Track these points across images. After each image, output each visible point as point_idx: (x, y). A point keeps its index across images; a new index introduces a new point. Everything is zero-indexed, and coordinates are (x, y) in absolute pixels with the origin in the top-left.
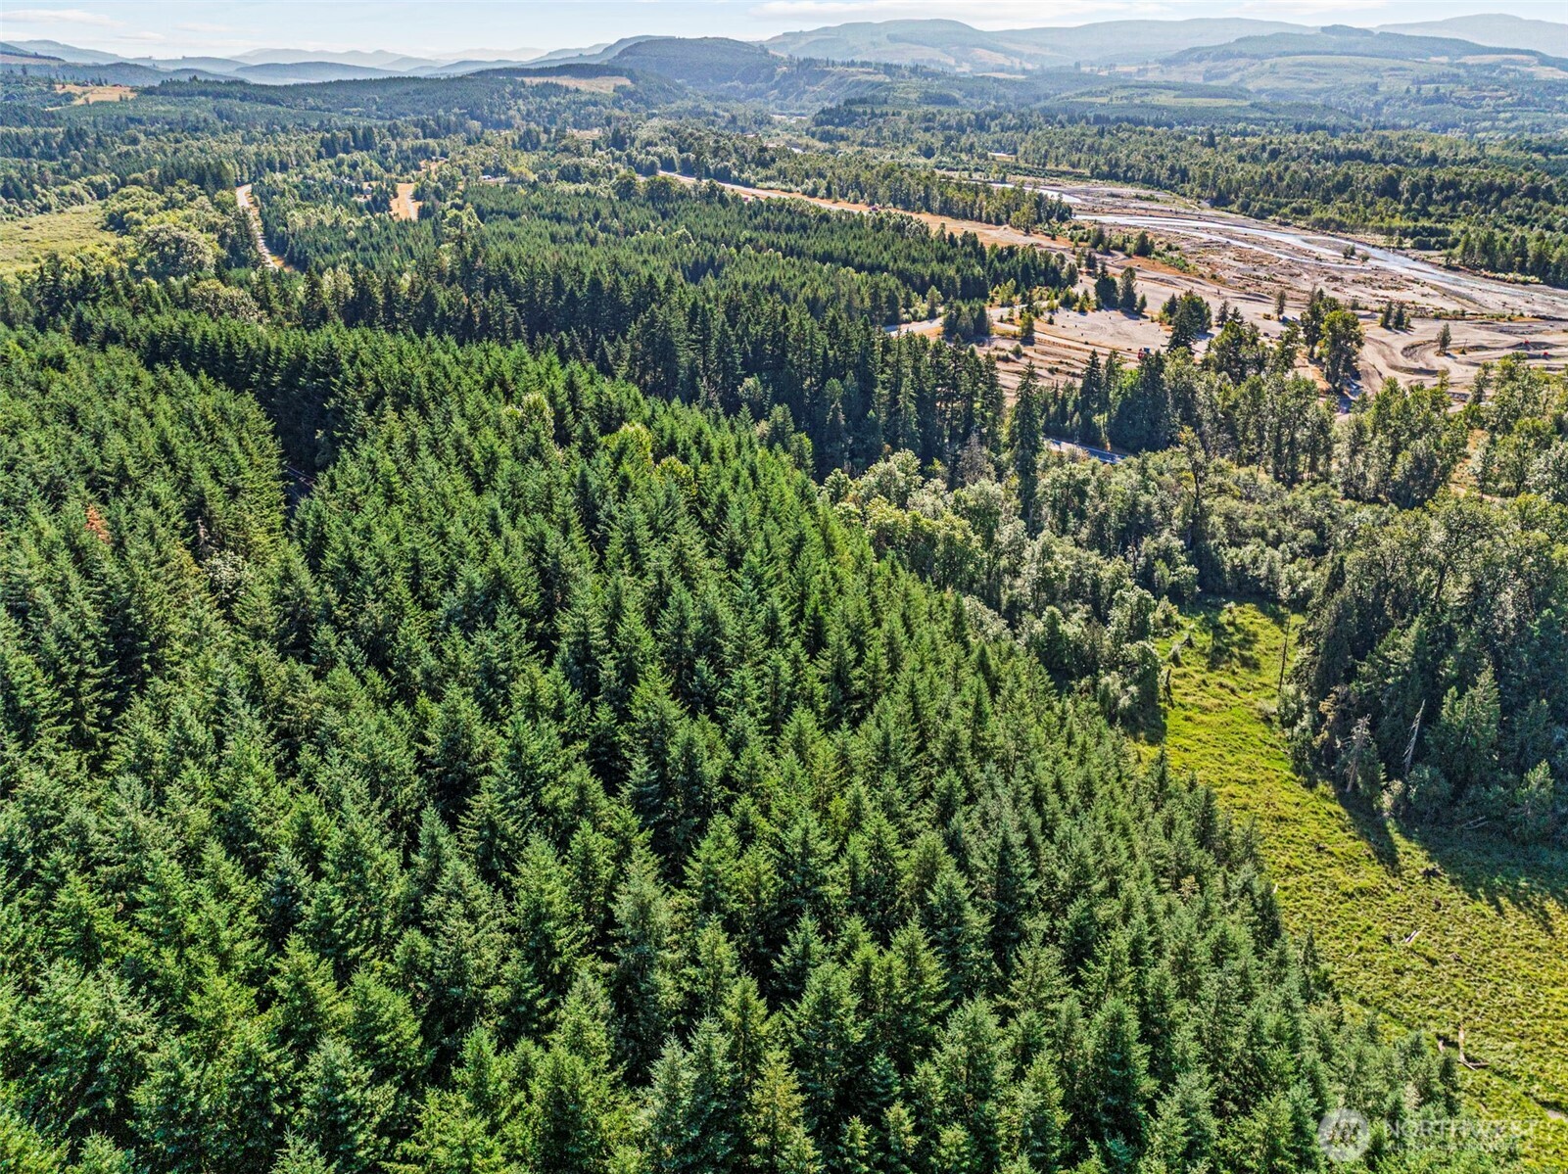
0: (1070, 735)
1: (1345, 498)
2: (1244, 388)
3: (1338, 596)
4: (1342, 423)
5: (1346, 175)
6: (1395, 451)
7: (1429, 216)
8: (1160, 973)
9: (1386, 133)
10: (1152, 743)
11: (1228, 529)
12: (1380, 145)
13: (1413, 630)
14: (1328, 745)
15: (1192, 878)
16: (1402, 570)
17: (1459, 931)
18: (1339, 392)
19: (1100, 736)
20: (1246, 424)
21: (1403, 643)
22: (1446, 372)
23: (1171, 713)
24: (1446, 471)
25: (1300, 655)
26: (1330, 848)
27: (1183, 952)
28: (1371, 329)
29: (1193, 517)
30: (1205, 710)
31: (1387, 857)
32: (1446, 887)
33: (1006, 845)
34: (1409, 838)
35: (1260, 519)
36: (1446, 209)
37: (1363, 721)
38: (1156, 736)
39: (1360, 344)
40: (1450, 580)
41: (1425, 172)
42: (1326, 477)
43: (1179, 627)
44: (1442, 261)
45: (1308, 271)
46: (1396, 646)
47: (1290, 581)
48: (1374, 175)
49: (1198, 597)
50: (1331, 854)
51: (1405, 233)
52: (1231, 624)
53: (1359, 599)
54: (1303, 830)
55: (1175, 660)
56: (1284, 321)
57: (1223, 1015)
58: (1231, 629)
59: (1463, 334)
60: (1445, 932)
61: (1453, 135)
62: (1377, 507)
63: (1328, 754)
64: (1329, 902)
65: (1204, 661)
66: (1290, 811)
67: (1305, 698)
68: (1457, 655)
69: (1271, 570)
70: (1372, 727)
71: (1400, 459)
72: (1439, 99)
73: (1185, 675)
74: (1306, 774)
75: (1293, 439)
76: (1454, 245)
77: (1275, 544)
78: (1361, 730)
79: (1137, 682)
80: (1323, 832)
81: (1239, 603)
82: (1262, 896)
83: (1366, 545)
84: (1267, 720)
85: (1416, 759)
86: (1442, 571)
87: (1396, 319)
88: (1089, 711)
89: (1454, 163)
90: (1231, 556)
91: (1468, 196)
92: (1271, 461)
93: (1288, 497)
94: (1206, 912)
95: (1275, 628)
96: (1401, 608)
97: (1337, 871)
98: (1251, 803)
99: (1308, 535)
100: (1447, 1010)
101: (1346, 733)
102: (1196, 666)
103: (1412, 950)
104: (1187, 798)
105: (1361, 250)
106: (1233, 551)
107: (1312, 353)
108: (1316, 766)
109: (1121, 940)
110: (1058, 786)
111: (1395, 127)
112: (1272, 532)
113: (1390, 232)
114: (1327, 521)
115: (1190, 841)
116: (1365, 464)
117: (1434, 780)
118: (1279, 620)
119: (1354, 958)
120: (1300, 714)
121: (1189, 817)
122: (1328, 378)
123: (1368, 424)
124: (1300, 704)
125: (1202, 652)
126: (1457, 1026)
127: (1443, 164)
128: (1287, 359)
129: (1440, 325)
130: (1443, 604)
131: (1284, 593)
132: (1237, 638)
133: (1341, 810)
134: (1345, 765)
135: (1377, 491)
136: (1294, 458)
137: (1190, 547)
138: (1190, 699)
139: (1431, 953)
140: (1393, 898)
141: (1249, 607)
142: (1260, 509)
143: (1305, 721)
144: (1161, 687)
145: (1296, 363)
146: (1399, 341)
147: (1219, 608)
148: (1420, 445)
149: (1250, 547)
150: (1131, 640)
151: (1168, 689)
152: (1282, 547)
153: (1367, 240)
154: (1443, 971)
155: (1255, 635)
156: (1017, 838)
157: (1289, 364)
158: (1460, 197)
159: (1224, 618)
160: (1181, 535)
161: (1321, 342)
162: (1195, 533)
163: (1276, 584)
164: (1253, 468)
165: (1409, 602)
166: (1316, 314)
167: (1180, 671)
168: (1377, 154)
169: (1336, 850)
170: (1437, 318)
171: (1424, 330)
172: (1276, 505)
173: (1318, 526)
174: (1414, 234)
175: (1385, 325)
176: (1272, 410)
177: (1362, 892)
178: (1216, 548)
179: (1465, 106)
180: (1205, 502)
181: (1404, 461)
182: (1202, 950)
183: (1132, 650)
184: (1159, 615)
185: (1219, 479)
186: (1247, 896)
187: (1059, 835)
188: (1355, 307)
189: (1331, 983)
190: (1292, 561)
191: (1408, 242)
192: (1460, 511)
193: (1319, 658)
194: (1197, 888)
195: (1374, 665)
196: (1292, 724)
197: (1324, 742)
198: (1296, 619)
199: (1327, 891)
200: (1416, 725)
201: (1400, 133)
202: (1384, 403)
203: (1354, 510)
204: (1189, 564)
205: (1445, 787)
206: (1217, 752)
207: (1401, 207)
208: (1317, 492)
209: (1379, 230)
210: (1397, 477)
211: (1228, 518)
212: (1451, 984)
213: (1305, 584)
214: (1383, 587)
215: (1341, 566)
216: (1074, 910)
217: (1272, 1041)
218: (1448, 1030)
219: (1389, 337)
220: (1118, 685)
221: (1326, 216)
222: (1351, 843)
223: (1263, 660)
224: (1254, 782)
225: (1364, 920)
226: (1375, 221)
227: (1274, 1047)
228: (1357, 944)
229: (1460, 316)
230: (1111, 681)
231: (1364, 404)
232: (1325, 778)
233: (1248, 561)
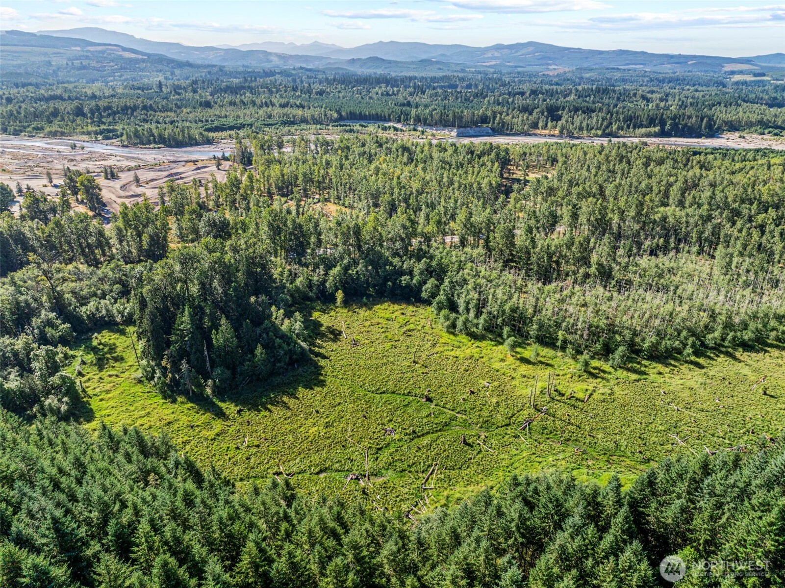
0: (50, 441)
1: (126, 264)
2: (51, 225)
3: (147, 311)
4: (109, 229)
5: (55, 108)
6: (139, 235)
7: (104, 123)
8: (169, 529)
9: (66, 85)
10: (89, 421)
11: (76, 298)
12: (65, 91)
13: (186, 313)
14: (173, 379)
15: (153, 474)
16: (169, 289)
17: (260, 428)
18: (100, 215)
19: (66, 432)
20: (60, 242)
21: (185, 320)
22: (144, 194)
23: (92, 401)
24: (165, 238)
25: (141, 345)
26: (196, 424)
27: (172, 511)
28: (101, 181)
29: (55, 298)
30: (108, 392)
31: (220, 414)
32: (247, 413)
33: (55, 521)
34: (224, 401)
35: (90, 288)
36: (110, 119)
37: (184, 362)
38: (89, 415)
39: (100, 190)
40: (190, 285)
41: (93, 103)
42: (112, 257)
43: (74, 357)
44: (119, 143)
45: (56, 159)
46: (182, 323)
47: (119, 312)
48: (69, 106)
49: (76, 338)
50: (198, 426)
51: (96, 133)
52: (100, 344)
53: (157, 308)
54: (181, 423)
55: (80, 374)
56: (56, 186)
57: (206, 527)
58: (101, 347)
59: (144, 175)
60: (256, 431)
61: (98, 84)
62: (143, 264)
63: (175, 384)
64: (208, 447)
65: (96, 368)
66: (171, 418)
67: (153, 363)
68: (207, 315)
69: (107, 310)
70: (188, 363)
71: (143, 238)
72: (84, 67)
73: (89, 379)
74: (170, 397)
75: (88, 244)
76: (122, 135)
77: (103, 296)
78: (184, 366)
79: (65, 395)
80: (190, 419)
81: (99, 333)
82: (185, 462)
83: (149, 283)
84: (140, 381)
85: (212, 367)
86: (186, 282)
87: (111, 174)
88: (52, 423)
89: (105, 97)
90: (84, 311)
91: (119, 113)
92: (82, 257)
93: (99, 272)
94: (171, 486)
95: (123, 337)
96: (177, 306)
97: (204, 432)
98: (152, 423)
99: (117, 287)
100: (272, 461)
101: (179, 371)
102: (92, 372)
103: (248, 446)
104: (126, 439)
105: (78, 144)
106: (84, 309)
107: (77, 200)
108: (173, 391)
109: (144, 527)
110: (61, 471)
111: (68, 82)
112: (99, 292)
113: (89, 133)
114: (124, 278)
115: (141, 457)
116: (128, 245)
117: (223, 372)
118: (123, 333)
119: (229, 464)
120: (154, 372)
121: (133, 447)
122: (91, 209)
123: (122, 226)
124: (152, 367)
125: (92, 364)
126: (278, 466)
127: (100, 98)
128: (66, 205)
129: (132, 173)
130: (192, 296)
131: (119, 319)
132: (106, 350)
133: (192, 405)
134: (185, 384)
135: (139, 256)
136: (93, 252)
137: (60, 315)
138: (98, 390)
139: (256, 443)
140: (231, 429)
141: (104, 332)
142: (88, 283)
143: (158, 374)
144: (80, 391)
145: (72, 206)
146: (117, 184)
147: (90, 339)
148: (150, 229)
149: (92, 303)
150: (52, 374)
151: (84, 391)
152: (107, 297)
153: (80, 139)
154: (263, 448)
155: (114, 344)
156: (59, 513)
157: (69, 207)
158: (115, 113)
159: (95, 343)
160: (52, 310)
161: (80, 193)
162: (59, 306)
163: (113, 316)
164: (74, 263)
165: (179, 301)
166: (71, 180)
167: (85, 378)
168: (66, 96)
169: (199, 423)
170: (129, 170)
171: (126, 177)
172: (95, 279)
173: (120, 281)
174: (101, 133)
175: (106, 178)
176: (72, 232)
177: (218, 435)
178: (75, 310)
179: (98, 70)
180: (58, 289)
181: (145, 238)
182: (179, 503)
183: (55, 379)
184: (61, 355)
185: (61, 275)
186: (180, 466)
187: (80, 496)
188: (88, 172)
189: (229, 481)
190: (116, 302)
191: (100, 137)
192: (182, 254)
193: (151, 342)
194: (157, 477)
195: (177, 335)
196: (152, 378)
197: (171, 379)
198: (131, 329)
199: (205, 443)
200: (206, 353)
201: (73, 85)
202: (125, 215)
203: (133, 268)
204: (64, 323)
205: (228, 373)
206: (124, 409)
207: (89, 121)
208: (112, 266)
209: (83, 133)
210: (145, 247)
211: (73, 292)
212: (268, 450)
213: (127, 311)
214: (165, 298)
215: (142, 296)
216: (111, 529)
217: (230, 523)
218: (276, 469)
219: (111, 183)
220: (56, 402)
221: (53, 129)
222: (204, 417)
223: (124, 354)
224: (149, 413)
225: (225, 446)
226: (79, 129)
227: (232, 524)
228: (227, 458)
229: (138, 167)
230: (51, 401)
231: (115, 217)
232: (179, 394)
233: (94, 310)
